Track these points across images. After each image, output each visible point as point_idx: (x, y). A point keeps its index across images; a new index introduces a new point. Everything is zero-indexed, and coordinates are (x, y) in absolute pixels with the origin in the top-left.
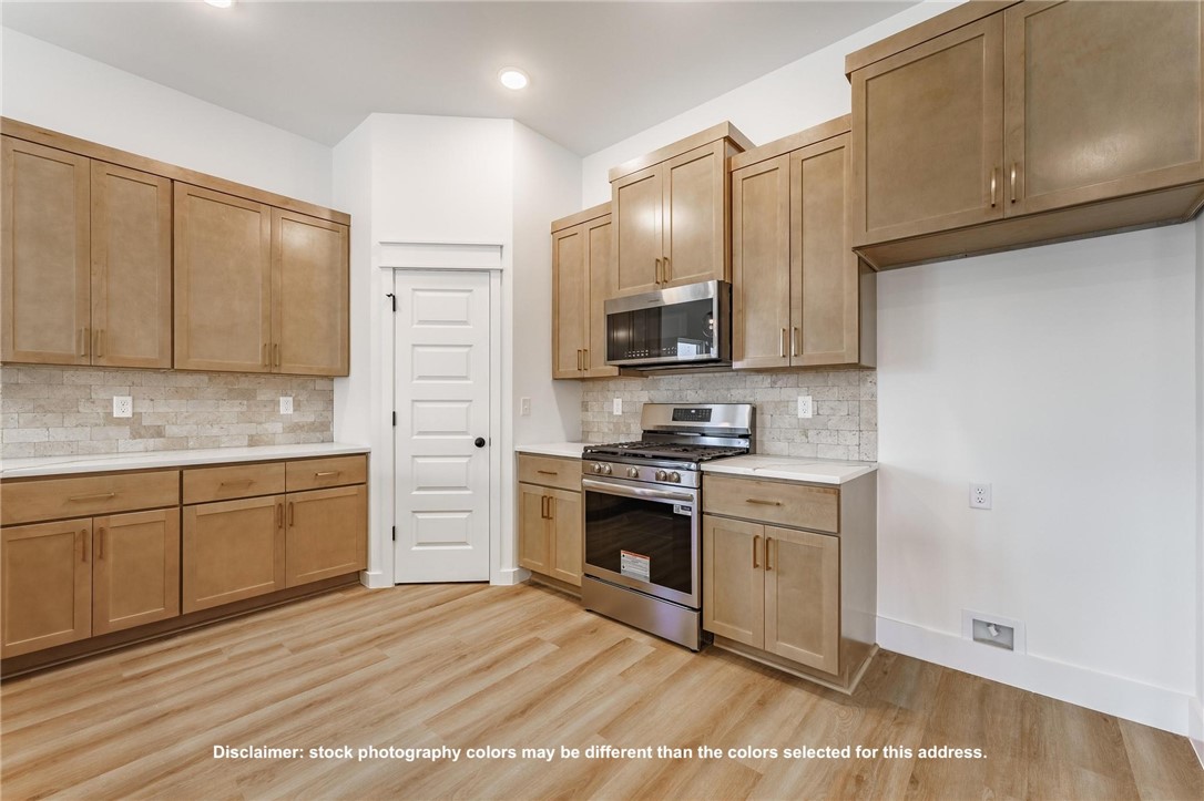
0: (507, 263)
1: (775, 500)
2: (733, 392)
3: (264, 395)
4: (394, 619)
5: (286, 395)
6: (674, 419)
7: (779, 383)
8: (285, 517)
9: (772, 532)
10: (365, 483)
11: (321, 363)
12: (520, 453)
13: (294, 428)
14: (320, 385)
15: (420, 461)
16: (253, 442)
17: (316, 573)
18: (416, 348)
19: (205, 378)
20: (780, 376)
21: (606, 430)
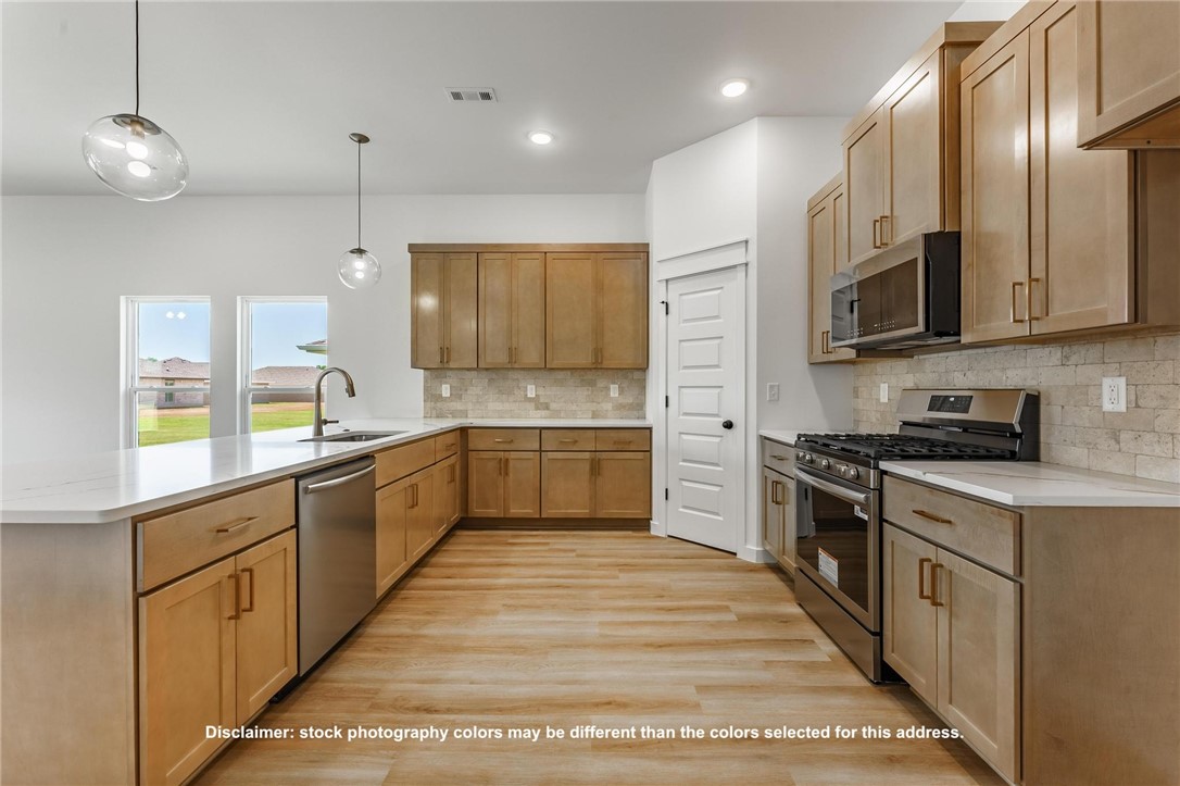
0: (752, 257)
1: (947, 517)
2: (1010, 373)
3: (601, 383)
4: (646, 557)
5: (614, 383)
6: (930, 409)
7: (1074, 359)
8: (596, 468)
9: (945, 558)
10: (650, 451)
11: (628, 358)
12: (766, 438)
13: (620, 407)
14: (637, 375)
15: (684, 437)
16: (595, 416)
17: (614, 512)
18: (683, 343)
19: (569, 373)
20: (1075, 348)
21: (874, 420)
